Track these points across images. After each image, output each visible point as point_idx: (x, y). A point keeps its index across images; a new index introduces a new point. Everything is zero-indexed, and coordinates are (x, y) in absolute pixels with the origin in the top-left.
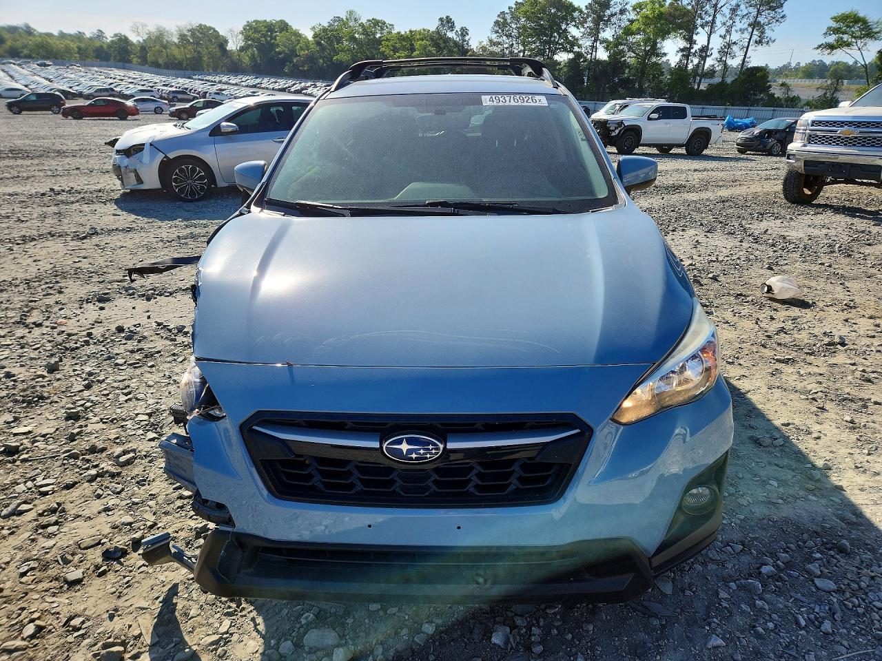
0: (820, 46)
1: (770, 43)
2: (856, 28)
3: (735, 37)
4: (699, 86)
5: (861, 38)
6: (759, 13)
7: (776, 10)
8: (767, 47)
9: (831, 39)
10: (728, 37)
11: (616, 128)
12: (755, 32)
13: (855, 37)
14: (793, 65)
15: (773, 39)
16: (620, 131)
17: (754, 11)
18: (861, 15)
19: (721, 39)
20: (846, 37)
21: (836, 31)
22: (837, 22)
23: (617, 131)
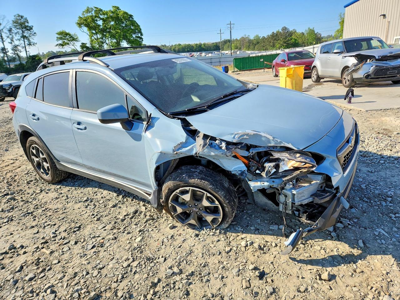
0: (57, 45)
1: (35, 44)
2: (68, 37)
3: (17, 43)
4: (9, 66)
5: (72, 41)
6: (23, 32)
7: (31, 30)
8: (34, 46)
9: (60, 42)
10: (13, 43)
11: (9, 88)
12: (25, 40)
13: (69, 41)
14: (41, 54)
15: (35, 43)
16: (12, 89)
17: (20, 31)
18: (67, 32)
19: (9, 44)
20: (66, 41)
21: (61, 38)
22: (59, 35)
23: (11, 89)
